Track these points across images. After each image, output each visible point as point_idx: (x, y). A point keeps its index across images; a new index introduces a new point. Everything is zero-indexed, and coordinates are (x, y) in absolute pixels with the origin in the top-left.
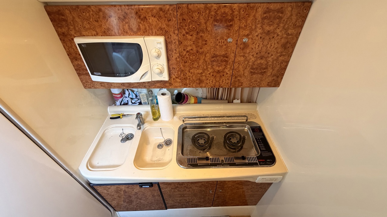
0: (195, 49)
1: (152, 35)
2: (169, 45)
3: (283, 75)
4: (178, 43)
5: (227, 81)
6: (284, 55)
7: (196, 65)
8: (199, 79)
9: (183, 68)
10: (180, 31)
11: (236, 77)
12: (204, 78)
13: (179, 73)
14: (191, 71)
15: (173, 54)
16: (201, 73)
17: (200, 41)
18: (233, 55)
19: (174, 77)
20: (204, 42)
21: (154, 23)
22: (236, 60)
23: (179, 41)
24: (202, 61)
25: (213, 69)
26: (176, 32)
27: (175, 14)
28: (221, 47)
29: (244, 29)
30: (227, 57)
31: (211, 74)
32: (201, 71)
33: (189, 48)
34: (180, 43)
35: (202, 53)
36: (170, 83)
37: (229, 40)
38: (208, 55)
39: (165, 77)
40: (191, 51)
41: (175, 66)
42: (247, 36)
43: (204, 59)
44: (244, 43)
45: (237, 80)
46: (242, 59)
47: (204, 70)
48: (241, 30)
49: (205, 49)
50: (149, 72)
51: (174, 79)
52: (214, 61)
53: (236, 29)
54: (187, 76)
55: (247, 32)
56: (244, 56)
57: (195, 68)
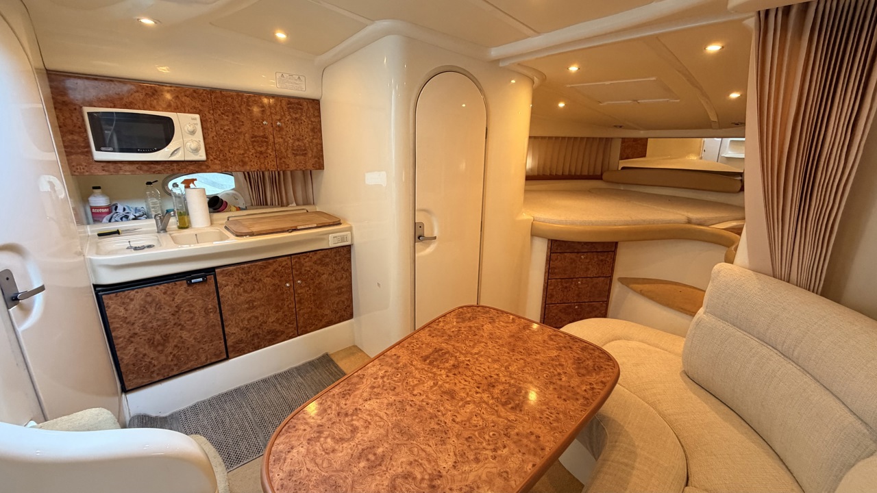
0: (232, 129)
1: (185, 113)
2: (204, 123)
3: (322, 156)
4: (213, 122)
5: (273, 163)
6: (316, 139)
7: (236, 145)
8: (242, 161)
9: (221, 148)
10: (215, 111)
11: (280, 159)
12: (247, 159)
13: (218, 153)
14: (231, 151)
15: (209, 132)
16: (243, 154)
17: (237, 122)
18: (272, 136)
19: (212, 158)
20: (241, 123)
21: (188, 102)
22: (276, 142)
23: (215, 120)
24: (241, 141)
25: (255, 149)
26: (211, 112)
27: (209, 96)
28: (258, 128)
29: (276, 115)
30: (266, 138)
31: (254, 155)
32: (242, 152)
33: (226, 128)
34: (216, 122)
35: (241, 133)
36: (207, 166)
37: (265, 123)
38: (247, 135)
39: (202, 156)
40: (229, 131)
41: (211, 146)
42: (280, 120)
43: (244, 139)
44: (279, 126)
45: (282, 161)
46: (281, 140)
47: (245, 150)
48: (273, 116)
49: (243, 129)
50: (182, 149)
51: (212, 160)
52: (254, 141)
53: (269, 114)
54: (227, 156)
55: (278, 117)
56: (282, 138)
57: (235, 148)
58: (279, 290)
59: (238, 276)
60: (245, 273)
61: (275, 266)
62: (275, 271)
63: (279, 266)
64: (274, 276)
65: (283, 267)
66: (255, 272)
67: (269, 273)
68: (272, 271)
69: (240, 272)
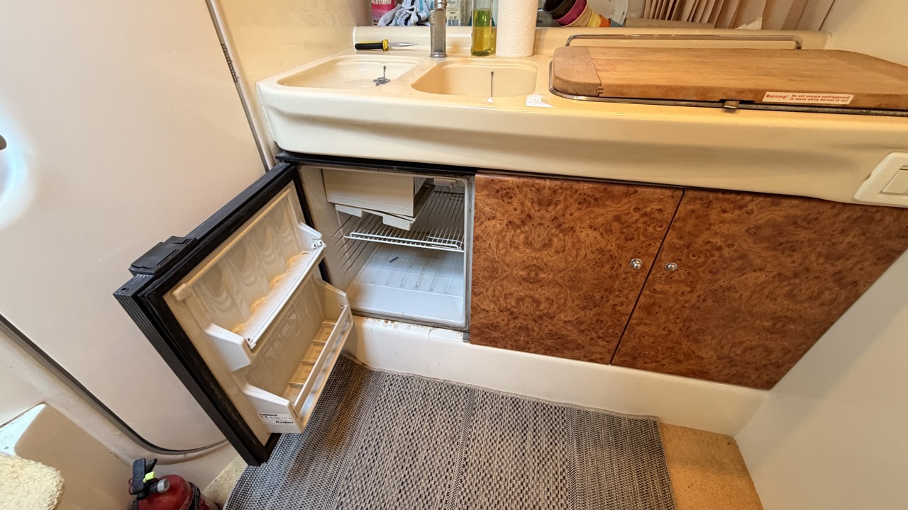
58: (608, 266)
59: (522, 204)
60: (540, 203)
61: (625, 206)
62: (617, 218)
63: (637, 209)
64: (609, 231)
65: (645, 214)
66: (566, 208)
67: (601, 220)
68: (610, 216)
69: (529, 195)
